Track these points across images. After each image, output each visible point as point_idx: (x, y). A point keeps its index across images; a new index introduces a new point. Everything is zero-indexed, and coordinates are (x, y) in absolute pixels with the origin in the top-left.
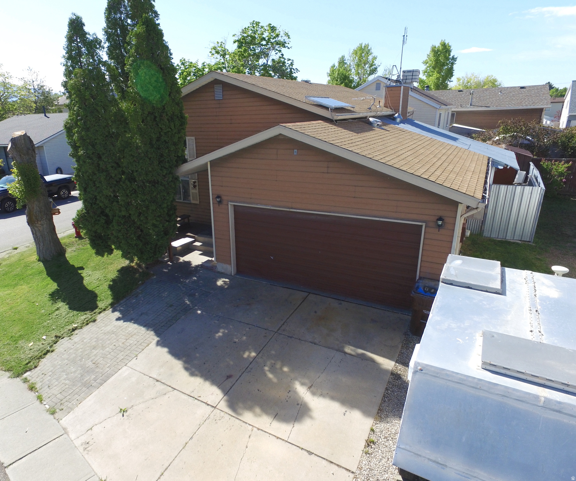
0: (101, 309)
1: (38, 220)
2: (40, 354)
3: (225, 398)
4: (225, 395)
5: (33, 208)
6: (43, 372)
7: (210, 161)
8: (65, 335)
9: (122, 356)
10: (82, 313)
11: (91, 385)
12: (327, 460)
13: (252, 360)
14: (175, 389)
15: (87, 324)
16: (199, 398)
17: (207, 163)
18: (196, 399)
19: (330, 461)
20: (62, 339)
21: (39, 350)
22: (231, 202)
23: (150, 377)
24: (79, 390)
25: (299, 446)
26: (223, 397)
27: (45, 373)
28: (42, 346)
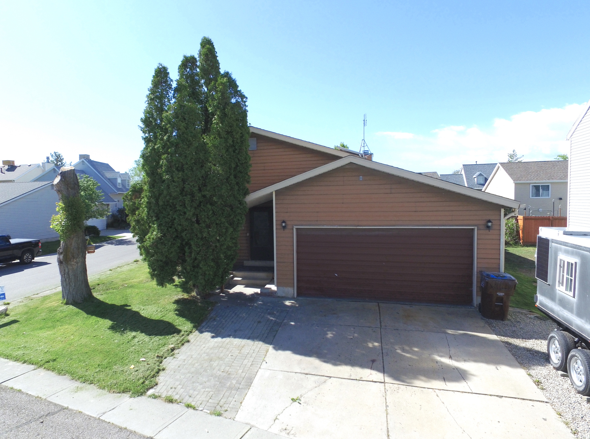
0: (187, 331)
1: (74, 257)
2: (152, 373)
3: (385, 375)
4: (384, 374)
5: (71, 244)
6: (169, 387)
7: (275, 191)
8: (165, 355)
9: (249, 363)
10: (170, 336)
11: (239, 388)
12: (518, 398)
13: (381, 348)
14: (331, 377)
15: (183, 344)
16: (361, 379)
17: (272, 193)
18: (359, 380)
19: (522, 399)
20: (165, 358)
21: (148, 370)
22: (296, 225)
23: (296, 373)
24: (229, 394)
25: (486, 394)
26: (384, 375)
27: (174, 387)
28: (148, 366)
